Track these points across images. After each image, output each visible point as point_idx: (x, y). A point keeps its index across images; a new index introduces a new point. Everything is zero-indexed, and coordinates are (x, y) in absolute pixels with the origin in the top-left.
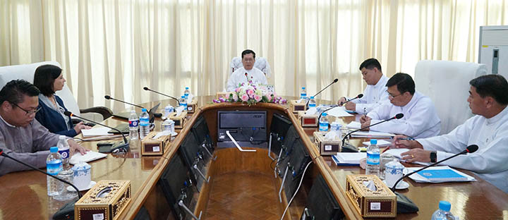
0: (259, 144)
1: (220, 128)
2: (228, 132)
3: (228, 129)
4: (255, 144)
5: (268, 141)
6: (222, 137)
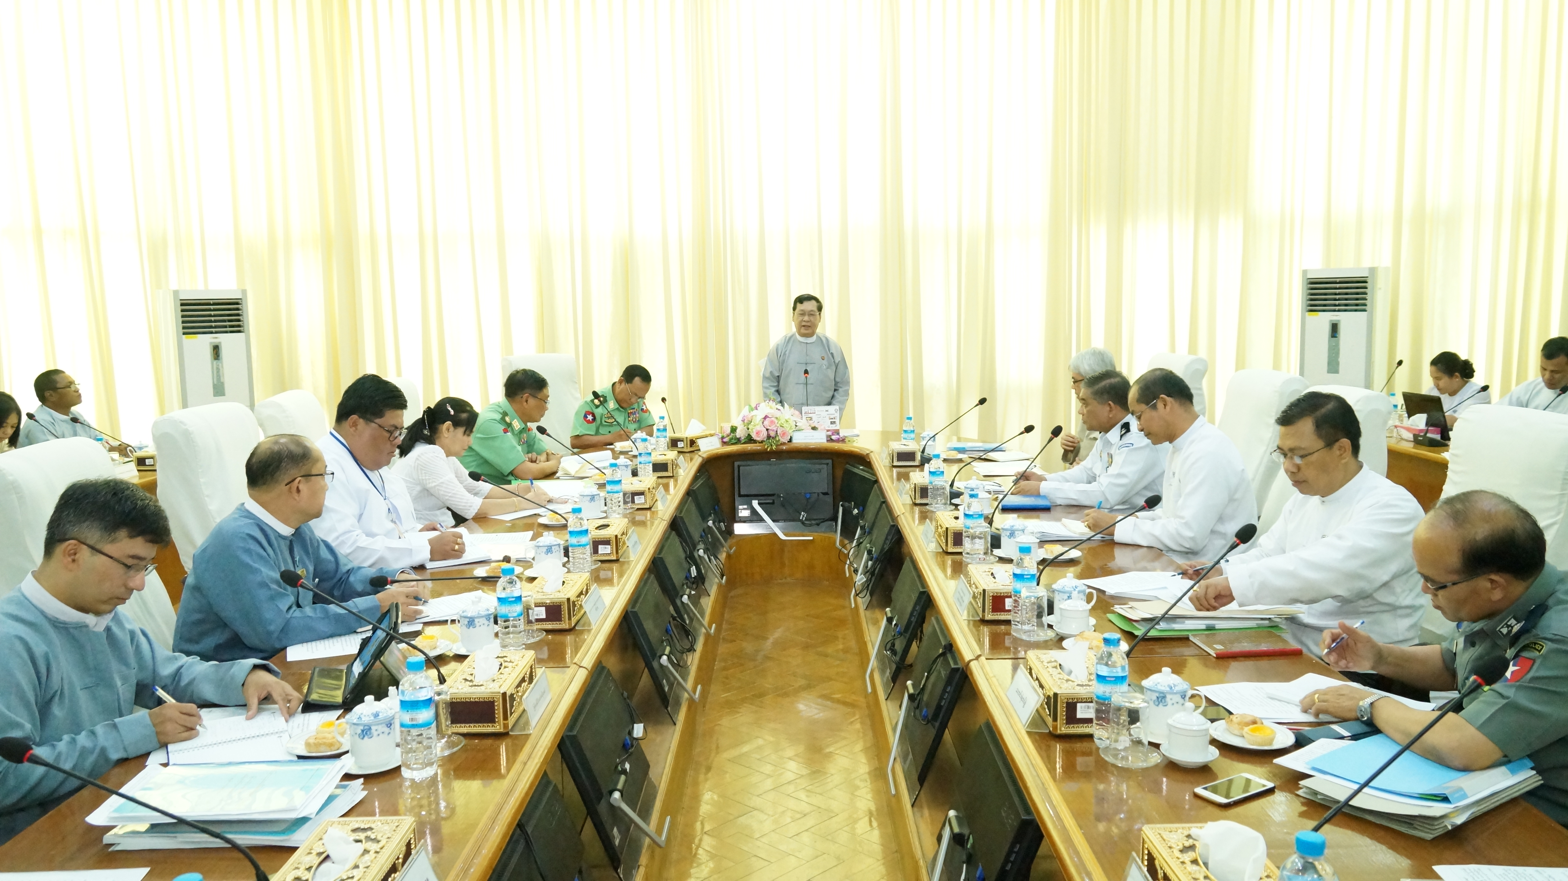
0: (818, 525)
1: (740, 496)
2: (755, 503)
3: (755, 496)
4: (811, 525)
5: (835, 519)
6: (744, 513)
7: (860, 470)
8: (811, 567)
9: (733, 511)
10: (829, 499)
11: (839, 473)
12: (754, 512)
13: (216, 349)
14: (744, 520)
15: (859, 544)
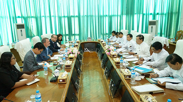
0: (94, 51)
1: (85, 47)
3: (87, 47)
5: (96, 50)
6: (85, 49)
7: (99, 44)
8: (93, 55)
9: (84, 49)
10: (95, 48)
11: (96, 45)
12: (86, 49)
13: (21, 30)
14: (85, 50)
15: (99, 53)
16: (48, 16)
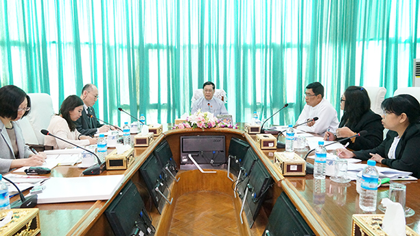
0: (219, 166)
1: (183, 152)
2: (190, 156)
3: (190, 153)
4: (216, 166)
5: (227, 164)
6: (184, 160)
7: (239, 141)
8: (215, 184)
9: (180, 159)
10: (224, 154)
11: (228, 142)
12: (189, 159)
14: (184, 164)
16: (70, 43)
